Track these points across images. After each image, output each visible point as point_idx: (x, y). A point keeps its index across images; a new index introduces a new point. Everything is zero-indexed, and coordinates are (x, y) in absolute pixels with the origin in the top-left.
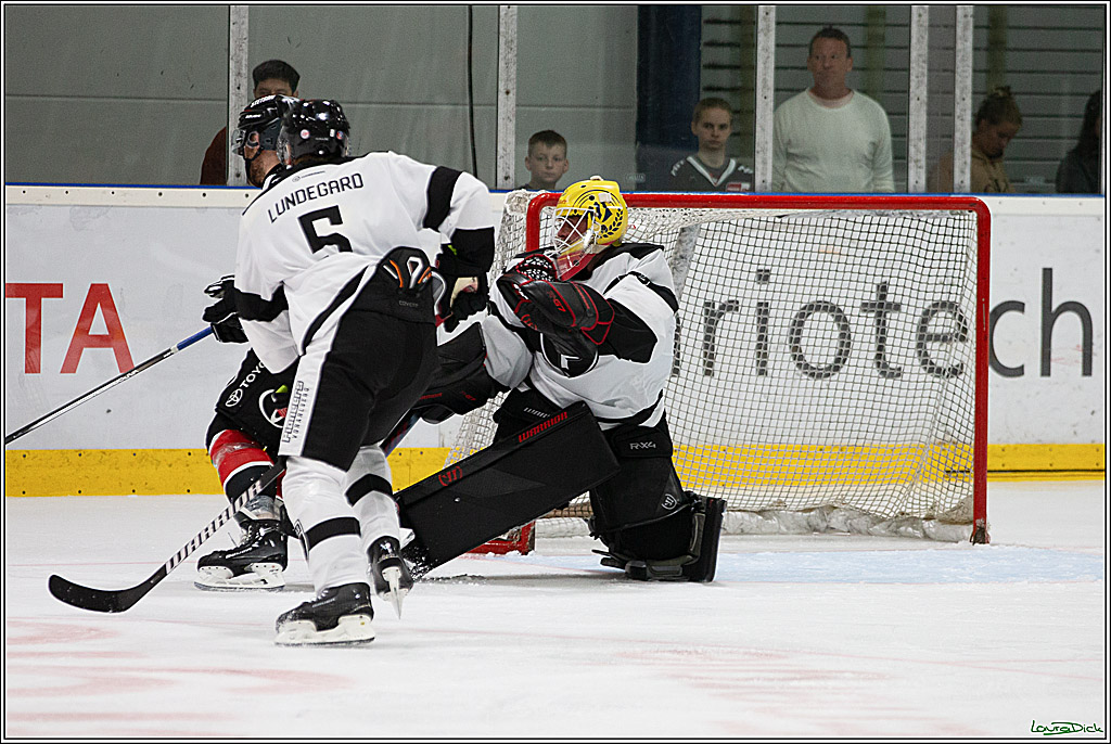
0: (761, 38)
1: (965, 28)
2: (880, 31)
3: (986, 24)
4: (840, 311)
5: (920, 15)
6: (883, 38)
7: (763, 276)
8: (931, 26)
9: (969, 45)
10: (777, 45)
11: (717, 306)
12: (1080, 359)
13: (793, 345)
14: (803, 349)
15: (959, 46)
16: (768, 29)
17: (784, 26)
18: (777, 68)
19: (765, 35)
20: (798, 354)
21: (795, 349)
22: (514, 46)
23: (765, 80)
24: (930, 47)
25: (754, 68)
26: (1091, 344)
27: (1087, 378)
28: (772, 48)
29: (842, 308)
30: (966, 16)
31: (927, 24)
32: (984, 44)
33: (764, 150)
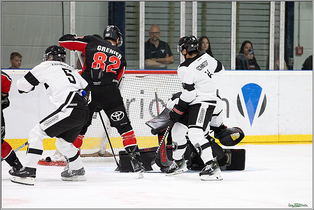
0: (141, 29)
1: (195, 26)
2: (173, 26)
3: (200, 25)
4: (162, 101)
5: (183, 23)
6: (173, 29)
7: (142, 92)
8: (186, 25)
9: (196, 30)
10: (145, 30)
11: (130, 100)
12: (226, 113)
13: (150, 110)
14: (153, 111)
15: (193, 31)
16: (142, 26)
17: (147, 26)
18: (145, 37)
19: (142, 28)
20: (151, 113)
21: (151, 112)
22: (74, 31)
23: (142, 40)
24: (186, 31)
25: (139, 37)
26: (229, 109)
27: (228, 118)
28: (144, 31)
29: (163, 100)
30: (195, 23)
31: (184, 25)
32: (200, 30)
33: (142, 58)
